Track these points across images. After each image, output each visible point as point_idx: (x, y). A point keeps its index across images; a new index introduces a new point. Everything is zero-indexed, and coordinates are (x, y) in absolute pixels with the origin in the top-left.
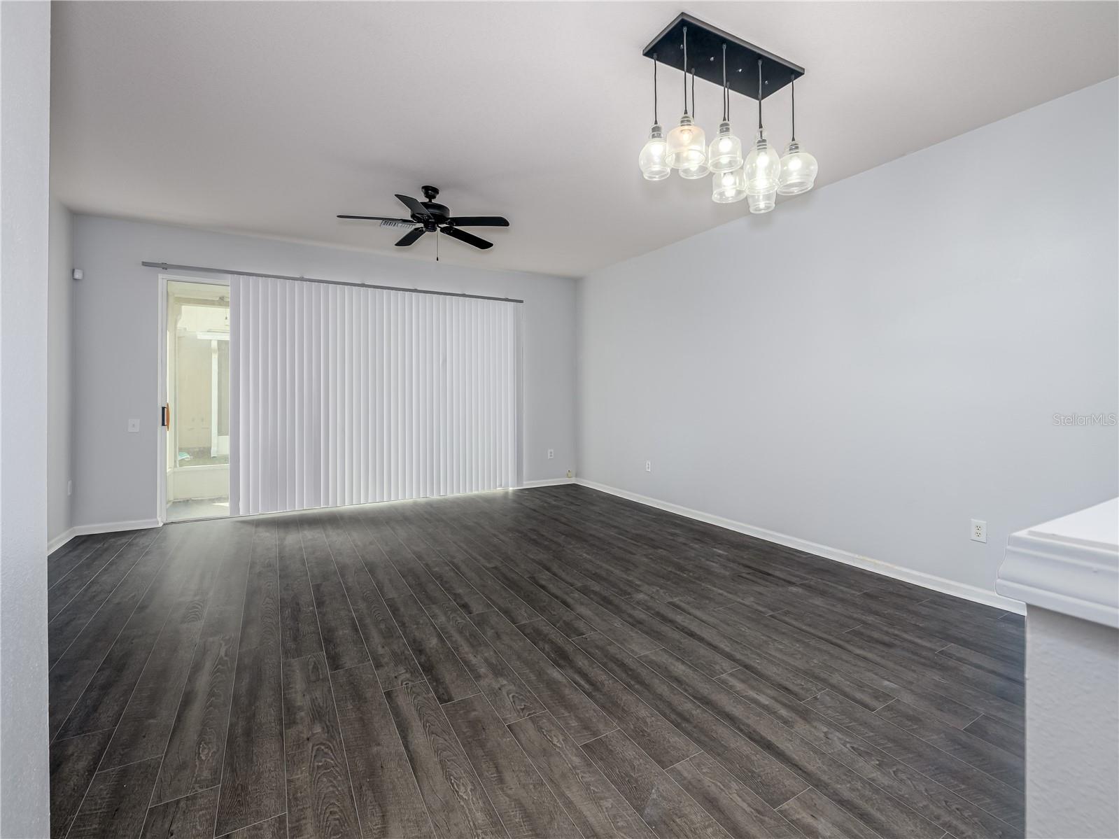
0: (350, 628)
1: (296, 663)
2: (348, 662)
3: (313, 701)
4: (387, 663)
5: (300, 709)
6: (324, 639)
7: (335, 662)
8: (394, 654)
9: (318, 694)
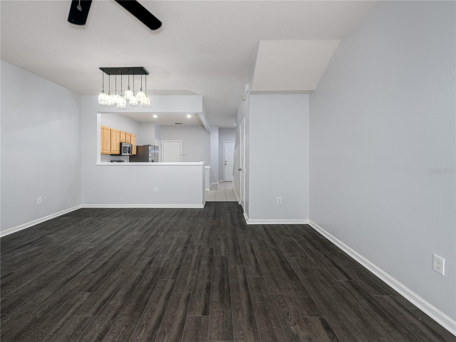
0: (201, 264)
1: (223, 254)
2: (208, 250)
3: (220, 242)
4: (197, 246)
5: (223, 241)
6: (212, 261)
7: (211, 252)
8: (193, 249)
9: (218, 243)
